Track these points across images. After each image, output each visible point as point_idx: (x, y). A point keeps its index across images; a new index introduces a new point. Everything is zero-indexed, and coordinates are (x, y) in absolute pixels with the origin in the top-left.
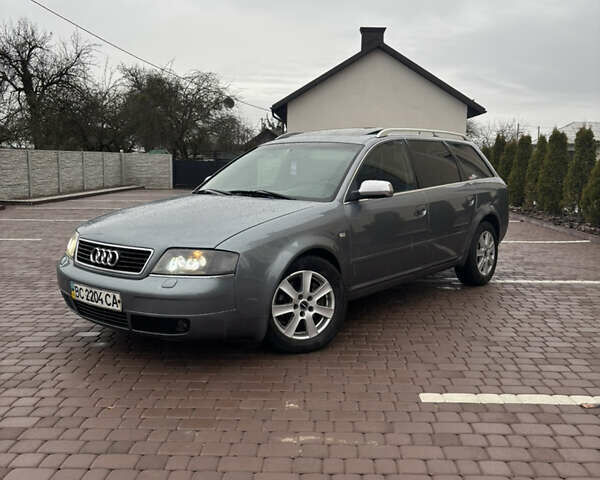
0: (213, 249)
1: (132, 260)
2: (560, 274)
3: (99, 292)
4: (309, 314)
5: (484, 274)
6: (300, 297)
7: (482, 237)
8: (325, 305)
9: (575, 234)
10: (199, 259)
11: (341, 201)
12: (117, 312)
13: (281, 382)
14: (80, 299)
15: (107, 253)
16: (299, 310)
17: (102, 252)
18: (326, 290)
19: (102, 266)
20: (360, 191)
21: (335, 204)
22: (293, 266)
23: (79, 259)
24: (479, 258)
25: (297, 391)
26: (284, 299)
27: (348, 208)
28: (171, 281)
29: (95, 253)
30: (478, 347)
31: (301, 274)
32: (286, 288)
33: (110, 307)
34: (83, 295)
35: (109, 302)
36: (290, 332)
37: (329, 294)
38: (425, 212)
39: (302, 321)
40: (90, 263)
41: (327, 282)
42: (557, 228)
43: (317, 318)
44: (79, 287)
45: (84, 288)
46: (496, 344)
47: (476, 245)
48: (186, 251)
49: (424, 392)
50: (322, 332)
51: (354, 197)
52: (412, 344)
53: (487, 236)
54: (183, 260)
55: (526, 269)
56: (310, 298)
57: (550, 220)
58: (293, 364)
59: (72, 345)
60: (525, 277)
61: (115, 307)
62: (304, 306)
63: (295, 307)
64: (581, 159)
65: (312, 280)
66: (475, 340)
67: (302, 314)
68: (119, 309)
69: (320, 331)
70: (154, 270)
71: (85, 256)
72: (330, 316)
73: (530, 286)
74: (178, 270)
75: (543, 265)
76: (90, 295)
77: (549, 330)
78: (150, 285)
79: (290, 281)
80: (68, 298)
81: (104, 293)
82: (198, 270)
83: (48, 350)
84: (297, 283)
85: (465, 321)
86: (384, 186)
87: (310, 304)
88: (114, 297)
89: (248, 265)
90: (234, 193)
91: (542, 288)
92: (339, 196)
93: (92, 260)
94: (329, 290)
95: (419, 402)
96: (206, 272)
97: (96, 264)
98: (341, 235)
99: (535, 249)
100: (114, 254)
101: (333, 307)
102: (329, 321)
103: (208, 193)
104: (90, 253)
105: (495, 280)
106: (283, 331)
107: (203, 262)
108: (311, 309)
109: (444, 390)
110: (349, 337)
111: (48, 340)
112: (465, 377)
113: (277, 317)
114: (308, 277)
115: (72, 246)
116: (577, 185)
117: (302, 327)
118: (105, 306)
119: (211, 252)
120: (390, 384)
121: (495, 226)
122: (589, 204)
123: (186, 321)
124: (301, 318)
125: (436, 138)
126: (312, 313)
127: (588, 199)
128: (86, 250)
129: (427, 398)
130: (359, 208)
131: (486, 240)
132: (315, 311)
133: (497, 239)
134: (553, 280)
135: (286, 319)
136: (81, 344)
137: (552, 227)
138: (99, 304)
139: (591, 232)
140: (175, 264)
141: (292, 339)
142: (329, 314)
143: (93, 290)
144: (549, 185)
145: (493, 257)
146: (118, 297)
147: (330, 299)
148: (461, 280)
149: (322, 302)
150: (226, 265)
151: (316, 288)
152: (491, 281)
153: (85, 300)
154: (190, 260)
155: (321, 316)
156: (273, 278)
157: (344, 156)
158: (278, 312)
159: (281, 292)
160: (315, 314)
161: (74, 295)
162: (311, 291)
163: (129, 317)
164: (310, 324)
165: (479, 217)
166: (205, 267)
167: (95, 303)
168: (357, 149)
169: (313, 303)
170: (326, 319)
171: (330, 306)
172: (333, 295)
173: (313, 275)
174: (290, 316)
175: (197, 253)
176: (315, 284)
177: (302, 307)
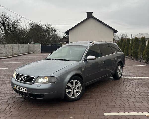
0: (50, 76)
1: (30, 79)
2: (138, 75)
3: (21, 87)
4: (75, 91)
5: (119, 76)
6: (73, 87)
7: (118, 67)
9: (142, 63)
10: (46, 79)
11: (83, 61)
12: (26, 93)
13: (68, 110)
14: (16, 89)
15: (23, 77)
16: (72, 90)
17: (22, 77)
18: (79, 84)
19: (22, 81)
20: (87, 58)
21: (81, 62)
22: (71, 79)
23: (16, 79)
24: (118, 73)
25: (72, 113)
26: (68, 88)
27: (84, 63)
28: (39, 85)
29: (20, 77)
30: (119, 98)
31: (73, 81)
32: (69, 85)
33: (24, 91)
34: (17, 88)
35: (24, 90)
36: (70, 96)
38: (104, 62)
39: (74, 93)
40: (19, 80)
41: (79, 83)
42: (137, 62)
43: (77, 92)
44: (16, 86)
45: (18, 86)
46: (123, 97)
47: (117, 69)
48: (43, 77)
49: (105, 112)
50: (79, 96)
51: (86, 60)
52: (102, 98)
53: (120, 67)
54: (43, 79)
55: (130, 74)
56: (75, 87)
57: (135, 60)
58: (71, 105)
59: (15, 100)
60: (130, 76)
61: (25, 92)
62: (74, 89)
63: (72, 89)
64: (142, 45)
65: (76, 82)
66: (118, 96)
67: (73, 91)
68: (26, 92)
69: (78, 95)
70: (35, 82)
71: (18, 78)
72: (81, 91)
73: (131, 79)
74: (41, 82)
75: (134, 73)
76: (19, 88)
77: (136, 92)
78: (34, 86)
79: (70, 83)
80: (14, 89)
81: (23, 88)
82: (46, 82)
83: (9, 102)
84: (72, 83)
85: (115, 90)
86: (93, 57)
87: (75, 88)
88: (25, 89)
89: (59, 79)
90: (55, 59)
91: (134, 79)
92: (82, 60)
93: (19, 79)
94: (80, 84)
95: (104, 115)
96: (48, 82)
97: (20, 80)
98: (83, 70)
99: (132, 68)
100: (25, 78)
101: (81, 89)
102: (80, 93)
103: (49, 59)
104: (19, 77)
105: (122, 78)
106: (69, 96)
107: (48, 79)
108: (76, 90)
109: (110, 112)
110: (86, 96)
111: (9, 99)
112: (115, 107)
113: (67, 92)
114: (75, 81)
115: (14, 75)
116: (142, 51)
117: (73, 94)
118: (23, 91)
119: (50, 77)
120: (96, 110)
121: (122, 64)
122: (145, 56)
123: (44, 95)
124: (73, 92)
125: (106, 43)
126: (76, 91)
127: (144, 55)
128: (18, 76)
129: (106, 114)
130: (87, 62)
131: (120, 68)
132: (77, 90)
133: (122, 67)
134: (137, 77)
135: (69, 93)
136: (17, 100)
137: (136, 62)
138: (21, 91)
139: (146, 63)
140: (40, 80)
141: (71, 98)
142: (80, 91)
143: (20, 87)
144: (135, 51)
145: (121, 72)
146: (26, 89)
147: (80, 87)
148: (113, 78)
149: (79, 88)
150: (53, 80)
151: (77, 84)
152: (121, 78)
153: (18, 89)
154: (44, 79)
155: (78, 91)
156: (66, 82)
157: (83, 49)
159: (68, 86)
160: (77, 91)
161: (15, 88)
162: (75, 85)
163: (29, 94)
164: (75, 94)
165: (118, 62)
166: (48, 81)
167: (20, 90)
168: (87, 47)
169: (76, 88)
170: (79, 92)
171: (80, 89)
172: (81, 86)
173: (76, 81)
174: (70, 92)
175: (46, 77)
176: (77, 83)
177: (73, 89)
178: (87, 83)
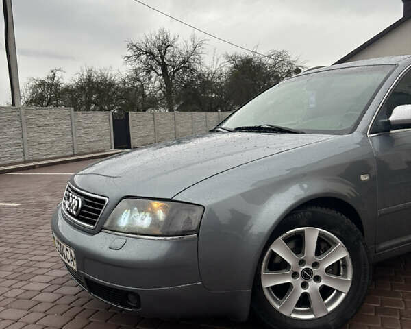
0: (170, 200)
1: (92, 210)
3: (62, 244)
4: (314, 286)
6: (302, 262)
8: (338, 274)
16: (299, 280)
18: (340, 253)
21: (357, 136)
26: (278, 265)
27: (375, 141)
28: (119, 241)
31: (303, 232)
32: (280, 249)
33: (70, 264)
35: (68, 258)
36: (287, 309)
37: (344, 259)
41: (340, 243)
43: (325, 292)
50: (333, 311)
51: (383, 127)
54: (137, 213)
56: (315, 265)
62: (307, 275)
63: (295, 275)
67: (304, 285)
69: (330, 309)
70: (106, 225)
72: (345, 289)
74: (128, 227)
81: (65, 247)
84: (297, 244)
87: (316, 271)
88: (71, 253)
90: (239, 129)
92: (361, 127)
94: (344, 254)
96: (161, 231)
98: (363, 178)
100: (78, 202)
101: (349, 278)
102: (343, 296)
106: (278, 307)
107: (161, 216)
108: (317, 279)
113: (270, 288)
114: (312, 236)
117: (304, 301)
118: (67, 261)
119: (169, 203)
123: (136, 295)
124: (303, 291)
126: (319, 285)
130: (389, 141)
132: (322, 283)
135: (282, 291)
138: (64, 258)
140: (127, 218)
141: (289, 318)
142: (343, 286)
143: (60, 242)
147: (345, 266)
149: (335, 269)
151: (325, 251)
154: (143, 214)
155: (334, 289)
158: (270, 281)
159: (274, 254)
160: (324, 286)
162: (318, 253)
163: (83, 279)
164: (315, 299)
169: (320, 271)
170: (339, 293)
171: (345, 275)
172: (349, 262)
173: (320, 234)
174: (287, 287)
175: (156, 204)
176: (323, 246)
177: (304, 275)
178: (382, 246)
